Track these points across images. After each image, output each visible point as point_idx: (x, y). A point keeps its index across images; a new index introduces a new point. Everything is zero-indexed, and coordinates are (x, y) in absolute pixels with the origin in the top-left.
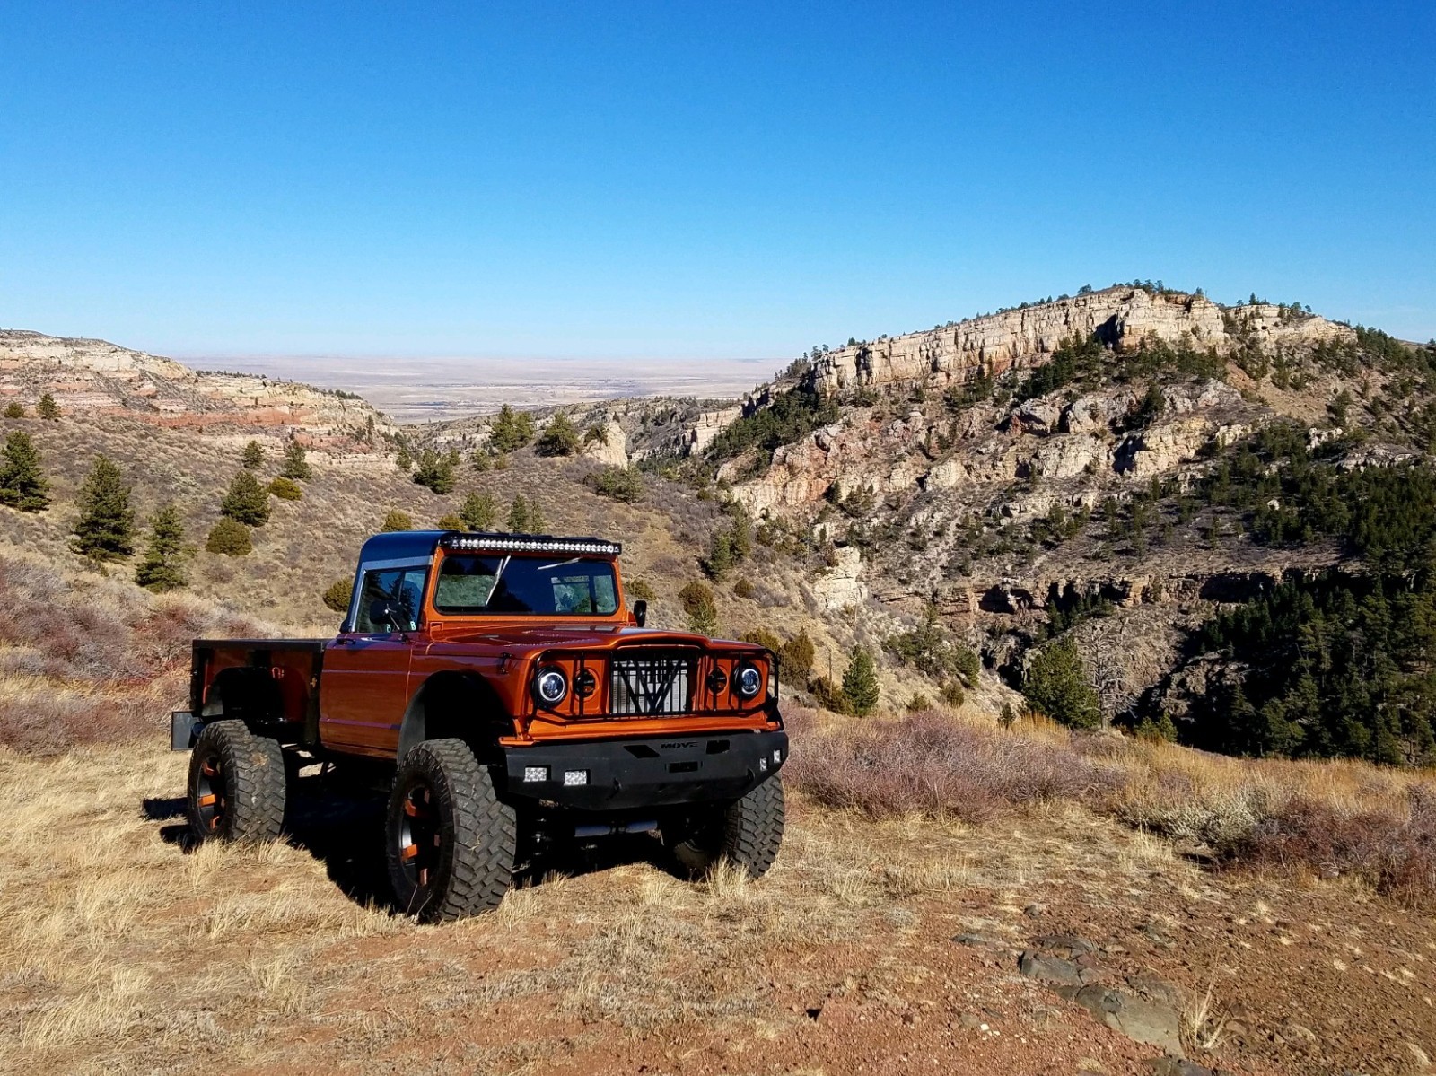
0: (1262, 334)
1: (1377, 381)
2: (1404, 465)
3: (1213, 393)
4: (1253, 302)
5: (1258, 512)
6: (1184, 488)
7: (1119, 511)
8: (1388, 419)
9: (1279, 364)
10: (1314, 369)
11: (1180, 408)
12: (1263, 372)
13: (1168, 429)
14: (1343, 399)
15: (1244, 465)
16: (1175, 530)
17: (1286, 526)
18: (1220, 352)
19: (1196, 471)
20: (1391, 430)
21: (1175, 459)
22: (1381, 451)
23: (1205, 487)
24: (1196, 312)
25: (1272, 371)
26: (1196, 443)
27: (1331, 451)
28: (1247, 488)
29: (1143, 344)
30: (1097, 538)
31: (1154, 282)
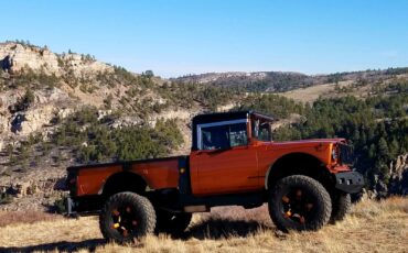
0: (74, 68)
1: (123, 89)
2: (138, 125)
3: (56, 94)
4: (70, 53)
5: (78, 149)
6: (45, 139)
7: (15, 151)
8: (128, 106)
9: (82, 81)
10: (97, 84)
11: (42, 101)
12: (76, 84)
13: (36, 110)
14: (110, 97)
15: (71, 127)
16: (42, 159)
17: (91, 155)
18: (58, 75)
19: (50, 130)
20: (130, 110)
21: (40, 125)
22: (128, 119)
23: (55, 137)
24: (45, 56)
25: (80, 84)
26: (50, 117)
27: (108, 120)
28: (73, 137)
29: (22, 70)
30: (4, 165)
31: (25, 41)
